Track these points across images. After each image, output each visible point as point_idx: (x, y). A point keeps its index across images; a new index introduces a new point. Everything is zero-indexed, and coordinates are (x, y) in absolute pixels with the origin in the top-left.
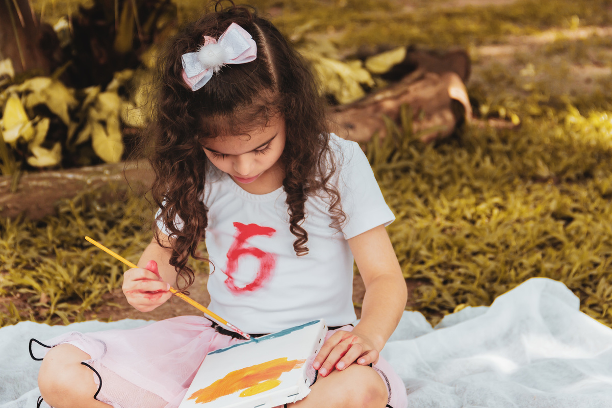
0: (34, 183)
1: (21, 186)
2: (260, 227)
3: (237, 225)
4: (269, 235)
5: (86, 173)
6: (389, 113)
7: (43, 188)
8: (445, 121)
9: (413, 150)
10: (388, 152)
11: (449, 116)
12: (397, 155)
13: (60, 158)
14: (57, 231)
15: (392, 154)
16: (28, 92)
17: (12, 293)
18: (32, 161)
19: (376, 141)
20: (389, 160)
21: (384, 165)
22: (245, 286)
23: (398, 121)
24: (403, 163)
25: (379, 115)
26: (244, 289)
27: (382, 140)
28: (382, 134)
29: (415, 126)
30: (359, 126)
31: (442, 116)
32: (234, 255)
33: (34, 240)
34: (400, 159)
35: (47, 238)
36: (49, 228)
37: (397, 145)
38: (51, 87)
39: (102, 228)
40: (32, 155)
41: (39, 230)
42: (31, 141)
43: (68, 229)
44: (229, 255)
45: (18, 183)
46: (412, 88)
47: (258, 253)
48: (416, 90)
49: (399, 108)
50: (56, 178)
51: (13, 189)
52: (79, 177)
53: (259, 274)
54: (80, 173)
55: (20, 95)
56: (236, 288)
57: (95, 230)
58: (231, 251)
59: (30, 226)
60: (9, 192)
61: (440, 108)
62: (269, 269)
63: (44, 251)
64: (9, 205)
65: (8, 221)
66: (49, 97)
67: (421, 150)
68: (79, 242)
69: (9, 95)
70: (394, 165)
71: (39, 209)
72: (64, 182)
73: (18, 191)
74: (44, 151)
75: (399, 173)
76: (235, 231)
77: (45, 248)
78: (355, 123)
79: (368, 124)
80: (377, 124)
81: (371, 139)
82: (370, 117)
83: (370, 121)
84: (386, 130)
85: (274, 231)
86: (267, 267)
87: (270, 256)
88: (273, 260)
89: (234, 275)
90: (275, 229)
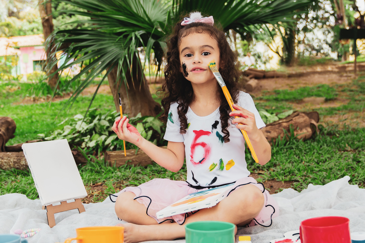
2: (204, 131)
3: (194, 131)
4: (208, 135)
6: (285, 128)
8: (308, 132)
9: (294, 141)
10: (284, 142)
11: (309, 130)
12: (288, 143)
15: (286, 143)
16: (146, 122)
19: (279, 137)
20: (285, 145)
21: (283, 147)
22: (199, 162)
23: (289, 131)
24: (290, 146)
25: (280, 128)
26: (198, 163)
27: (282, 137)
28: (282, 135)
29: (295, 133)
30: (272, 132)
31: (306, 130)
32: (194, 146)
33: (142, 172)
34: (289, 144)
36: (148, 168)
37: (288, 139)
38: (154, 120)
41: (145, 169)
44: (192, 147)
45: (138, 152)
46: (294, 119)
47: (203, 145)
48: (295, 119)
49: (289, 126)
51: (136, 154)
53: (204, 154)
55: (143, 123)
56: (195, 163)
58: (192, 145)
59: (142, 167)
60: (134, 155)
61: (306, 126)
62: (208, 152)
64: (134, 160)
65: (133, 165)
66: (153, 124)
67: (298, 141)
70: (287, 146)
73: (137, 154)
76: (193, 135)
78: (271, 131)
79: (276, 131)
80: (280, 131)
81: (278, 137)
82: (277, 129)
83: (277, 130)
84: (284, 134)
85: (211, 133)
86: (207, 152)
87: (208, 146)
88: (210, 148)
89: (194, 156)
90: (211, 132)
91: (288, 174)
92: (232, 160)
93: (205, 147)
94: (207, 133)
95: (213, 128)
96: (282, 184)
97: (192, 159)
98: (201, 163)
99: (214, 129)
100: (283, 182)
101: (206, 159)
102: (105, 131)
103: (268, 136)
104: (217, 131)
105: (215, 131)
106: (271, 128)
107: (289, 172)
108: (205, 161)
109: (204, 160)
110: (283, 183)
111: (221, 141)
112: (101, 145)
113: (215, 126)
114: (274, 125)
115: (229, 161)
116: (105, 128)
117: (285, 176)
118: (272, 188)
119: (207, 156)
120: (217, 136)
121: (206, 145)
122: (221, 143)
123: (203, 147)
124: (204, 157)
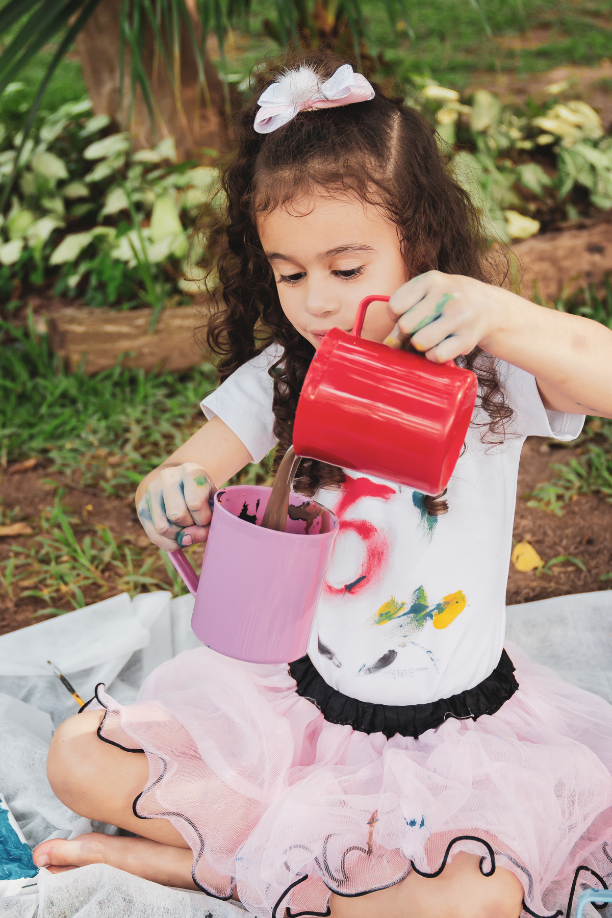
0: (178, 322)
1: (161, 326)
2: (375, 484)
4: (386, 499)
7: (187, 329)
13: (218, 280)
16: (189, 187)
17: (122, 493)
18: (184, 285)
22: (342, 586)
26: (341, 590)
33: (170, 403)
35: (187, 398)
36: (191, 386)
40: (183, 275)
41: (179, 387)
42: (187, 256)
45: (158, 322)
47: (365, 530)
51: (151, 330)
53: (366, 565)
55: (179, 191)
56: (330, 587)
59: (170, 379)
60: (145, 333)
62: (379, 560)
63: (180, 421)
64: (146, 350)
69: (165, 189)
73: (157, 332)
74: (200, 272)
77: (182, 416)
78: (605, 244)
85: (394, 492)
86: (376, 557)
87: (382, 537)
88: (386, 544)
90: (397, 489)
92: (460, 592)
93: (371, 540)
94: (383, 491)
98: (352, 593)
101: (369, 580)
102: (51, 195)
103: (594, 264)
106: (606, 233)
108: (367, 586)
109: (362, 583)
111: (426, 524)
112: (37, 256)
115: (446, 595)
116: (52, 184)
118: (592, 549)
119: (374, 572)
120: (415, 505)
121: (373, 533)
122: (427, 530)
123: (363, 539)
124: (364, 575)
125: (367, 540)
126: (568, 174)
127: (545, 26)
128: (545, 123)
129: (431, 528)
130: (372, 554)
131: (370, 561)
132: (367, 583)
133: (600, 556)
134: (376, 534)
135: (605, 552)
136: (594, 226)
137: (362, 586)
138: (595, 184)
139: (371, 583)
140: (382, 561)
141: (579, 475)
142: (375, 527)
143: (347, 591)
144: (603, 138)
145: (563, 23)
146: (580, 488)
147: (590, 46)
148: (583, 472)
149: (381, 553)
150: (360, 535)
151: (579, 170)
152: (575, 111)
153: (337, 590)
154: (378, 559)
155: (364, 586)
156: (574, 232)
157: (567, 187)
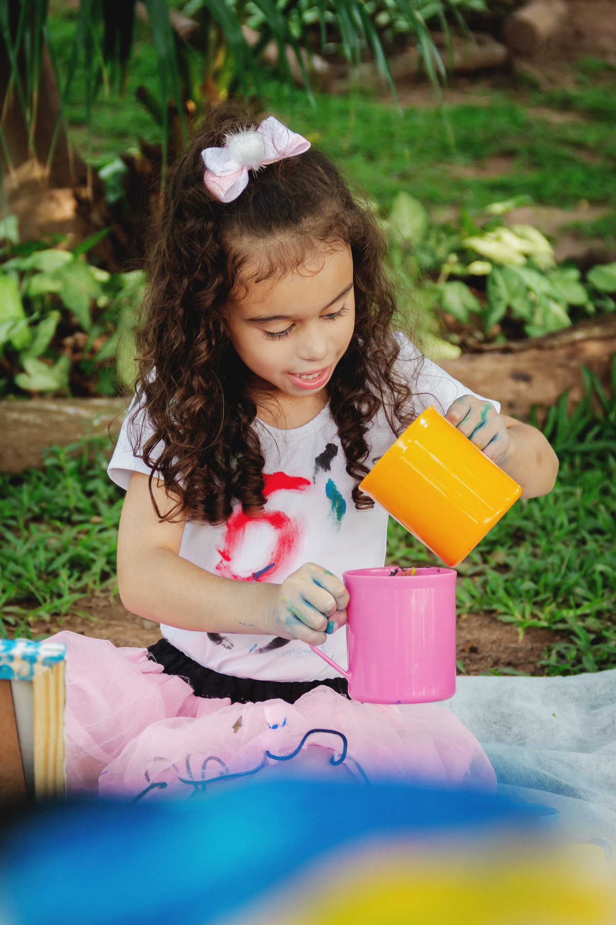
0: (15, 415)
2: (288, 477)
4: (300, 490)
5: (96, 409)
6: (589, 365)
7: (26, 424)
10: (580, 426)
12: (596, 430)
13: (65, 379)
14: (37, 493)
15: (588, 428)
16: (35, 271)
18: (22, 381)
19: (566, 405)
20: (581, 438)
21: (571, 445)
22: (250, 575)
23: (607, 377)
24: (601, 444)
25: (574, 364)
26: (248, 579)
27: (575, 405)
28: (576, 395)
30: (538, 378)
34: (598, 437)
35: (21, 502)
36: (25, 487)
37: (599, 414)
38: (69, 266)
39: (105, 497)
40: (22, 370)
41: (11, 489)
42: (26, 349)
43: (54, 493)
44: (230, 522)
47: (278, 520)
50: (50, 412)
52: (84, 413)
53: (275, 553)
54: (87, 408)
55: (23, 275)
56: (235, 577)
57: (94, 498)
62: (290, 546)
66: (64, 284)
68: (66, 514)
70: (587, 445)
71: (18, 456)
72: (61, 418)
74: (42, 367)
75: (592, 459)
78: (532, 372)
79: (554, 377)
80: (570, 379)
81: (557, 402)
82: (562, 366)
83: (560, 372)
84: (583, 389)
85: (309, 483)
86: (286, 543)
87: (294, 526)
88: (297, 532)
89: (235, 555)
90: (311, 480)
91: (549, 594)
93: (283, 529)
94: (296, 483)
95: (317, 470)
96: (516, 642)
97: (225, 563)
98: (259, 581)
99: (320, 468)
100: (521, 632)
101: (277, 567)
103: (518, 393)
104: (330, 480)
105: (324, 477)
106: (536, 359)
107: (556, 590)
108: (275, 573)
109: (270, 570)
110: (521, 636)
111: (336, 514)
113: (324, 461)
114: (552, 348)
117: (535, 603)
118: (474, 656)
119: (283, 559)
120: (328, 496)
121: (286, 523)
122: (336, 520)
123: (276, 528)
124: (273, 562)
125: (279, 530)
126: (499, 299)
127: (509, 154)
128: (482, 245)
129: (339, 519)
130: (283, 542)
131: (280, 549)
132: (275, 570)
133: (483, 662)
134: (289, 523)
135: (489, 659)
136: (522, 350)
137: (270, 574)
138: (532, 313)
139: (279, 570)
140: (293, 548)
141: (473, 597)
142: (288, 517)
143: (254, 579)
144: (553, 269)
145: (532, 153)
146: (471, 608)
147: (566, 183)
148: (477, 593)
149: (291, 541)
150: (273, 525)
151: (514, 295)
152: (522, 237)
153: (244, 578)
154: (288, 546)
155: (272, 573)
156: (498, 356)
157: (498, 314)
